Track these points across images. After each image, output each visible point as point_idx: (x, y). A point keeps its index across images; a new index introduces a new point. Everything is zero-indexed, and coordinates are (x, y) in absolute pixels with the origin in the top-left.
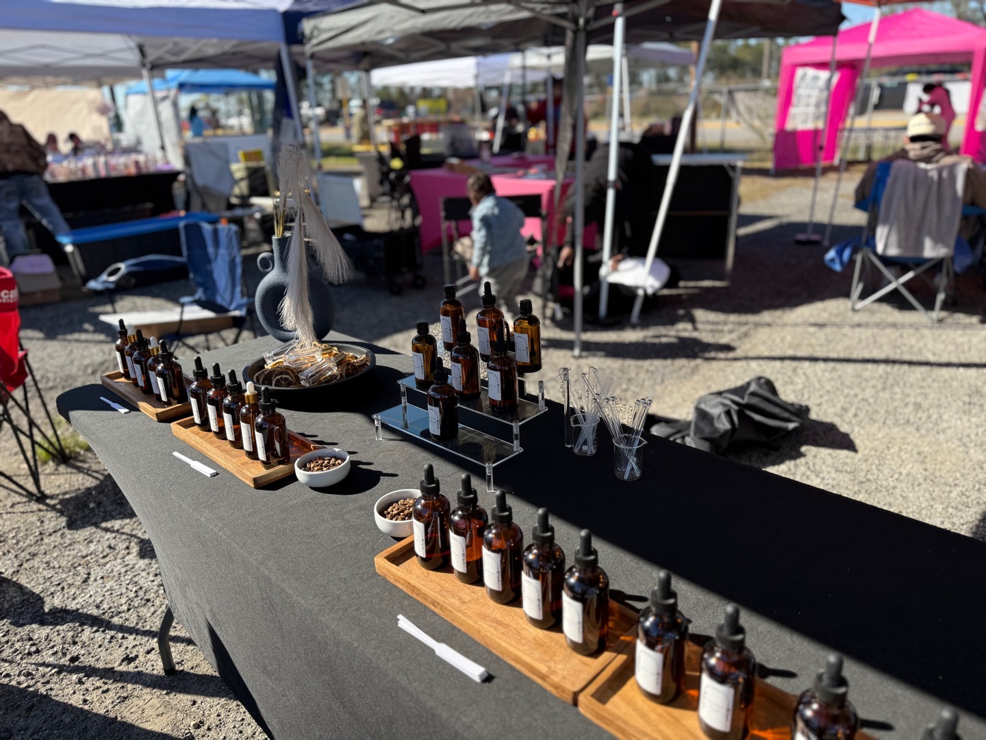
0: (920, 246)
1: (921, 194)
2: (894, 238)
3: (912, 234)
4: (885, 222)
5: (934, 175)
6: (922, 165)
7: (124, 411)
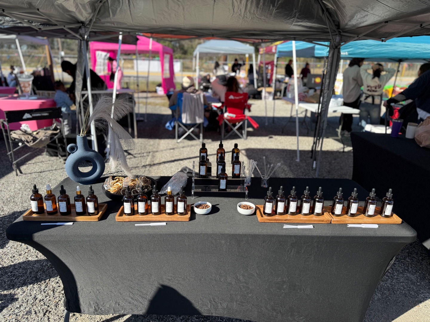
0: (195, 120)
1: (193, 103)
2: (188, 118)
3: (193, 116)
4: (184, 112)
5: (195, 97)
6: (192, 94)
7: (71, 223)
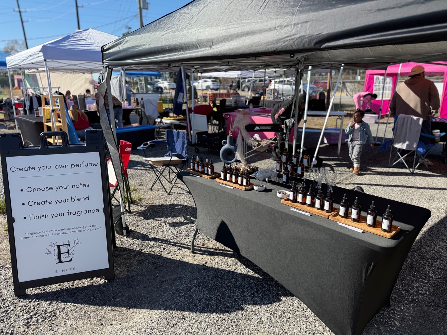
7: (199, 177)
